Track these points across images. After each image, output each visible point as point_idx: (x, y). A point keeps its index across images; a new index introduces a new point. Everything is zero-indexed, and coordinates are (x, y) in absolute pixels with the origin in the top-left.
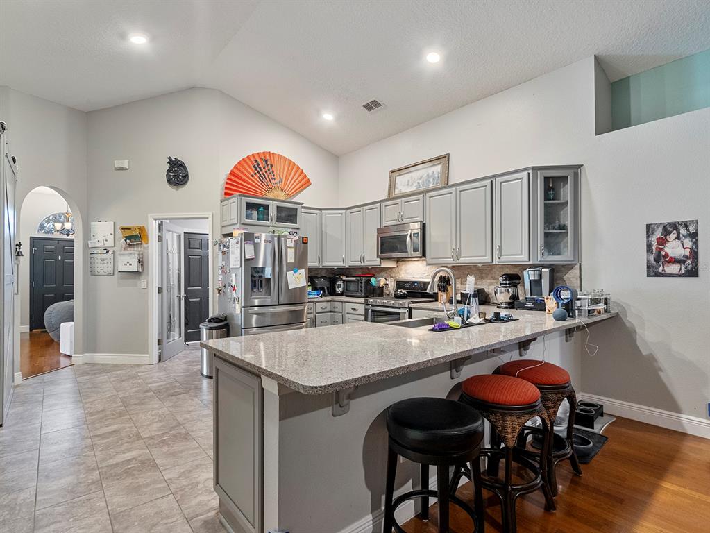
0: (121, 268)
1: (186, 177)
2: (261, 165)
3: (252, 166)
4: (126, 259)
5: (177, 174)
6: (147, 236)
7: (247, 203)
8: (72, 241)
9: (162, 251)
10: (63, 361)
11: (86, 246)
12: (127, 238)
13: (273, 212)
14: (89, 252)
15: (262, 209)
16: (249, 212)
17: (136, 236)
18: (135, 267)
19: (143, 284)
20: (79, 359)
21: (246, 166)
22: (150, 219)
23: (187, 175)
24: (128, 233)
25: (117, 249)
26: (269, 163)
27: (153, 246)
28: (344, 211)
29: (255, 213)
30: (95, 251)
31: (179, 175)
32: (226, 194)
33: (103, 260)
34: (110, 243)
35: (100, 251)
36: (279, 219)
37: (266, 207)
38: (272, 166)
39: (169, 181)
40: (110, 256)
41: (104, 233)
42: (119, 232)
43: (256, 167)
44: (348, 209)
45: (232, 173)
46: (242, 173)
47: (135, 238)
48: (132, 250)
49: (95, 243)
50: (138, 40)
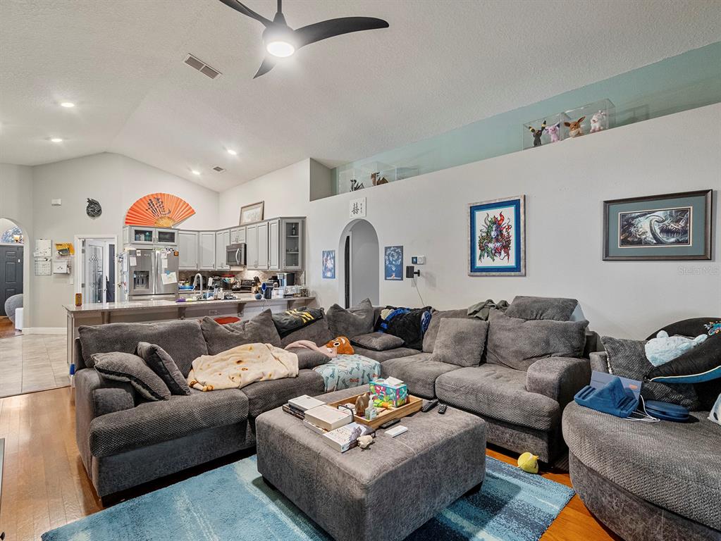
0: (55, 271)
1: (100, 211)
2: (154, 203)
3: (147, 203)
4: (59, 264)
5: (94, 209)
6: (73, 250)
7: (135, 231)
8: (22, 247)
9: (85, 259)
10: (17, 333)
11: (32, 256)
12: (60, 251)
13: (155, 236)
14: (34, 260)
15: (147, 234)
16: (137, 236)
17: (66, 250)
18: (65, 270)
19: (71, 280)
20: (26, 331)
21: (142, 203)
22: (76, 238)
23: (100, 210)
24: (61, 248)
25: (54, 258)
26: (160, 200)
27: (78, 257)
28: (214, 233)
29: (143, 237)
30: (39, 259)
31: (95, 210)
32: (126, 223)
33: (44, 265)
34: (49, 254)
35: (41, 259)
36: (160, 239)
37: (151, 232)
38: (162, 202)
39: (88, 213)
40: (48, 262)
41: (45, 247)
42: (54, 247)
43: (150, 204)
44: (217, 231)
45: (132, 209)
46: (139, 208)
47: (65, 251)
48: (63, 259)
49: (38, 254)
50: (57, 141)
